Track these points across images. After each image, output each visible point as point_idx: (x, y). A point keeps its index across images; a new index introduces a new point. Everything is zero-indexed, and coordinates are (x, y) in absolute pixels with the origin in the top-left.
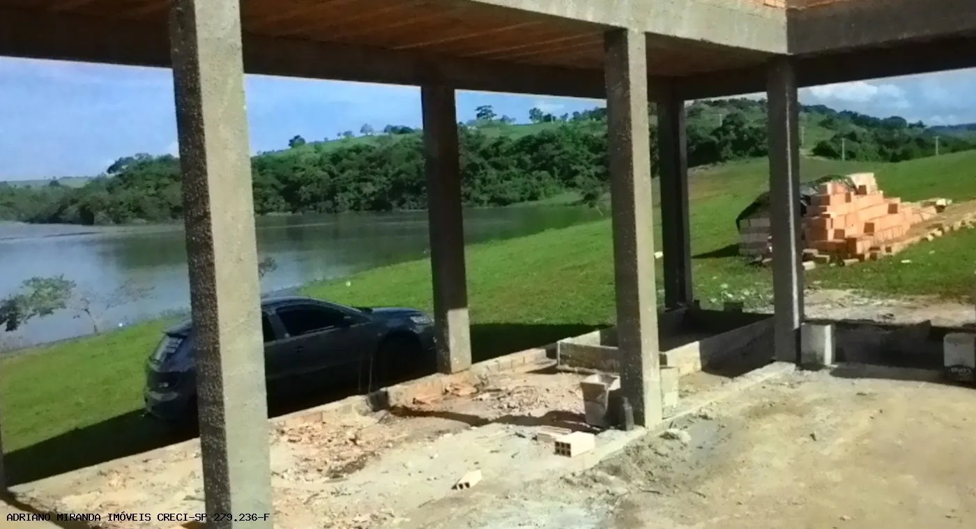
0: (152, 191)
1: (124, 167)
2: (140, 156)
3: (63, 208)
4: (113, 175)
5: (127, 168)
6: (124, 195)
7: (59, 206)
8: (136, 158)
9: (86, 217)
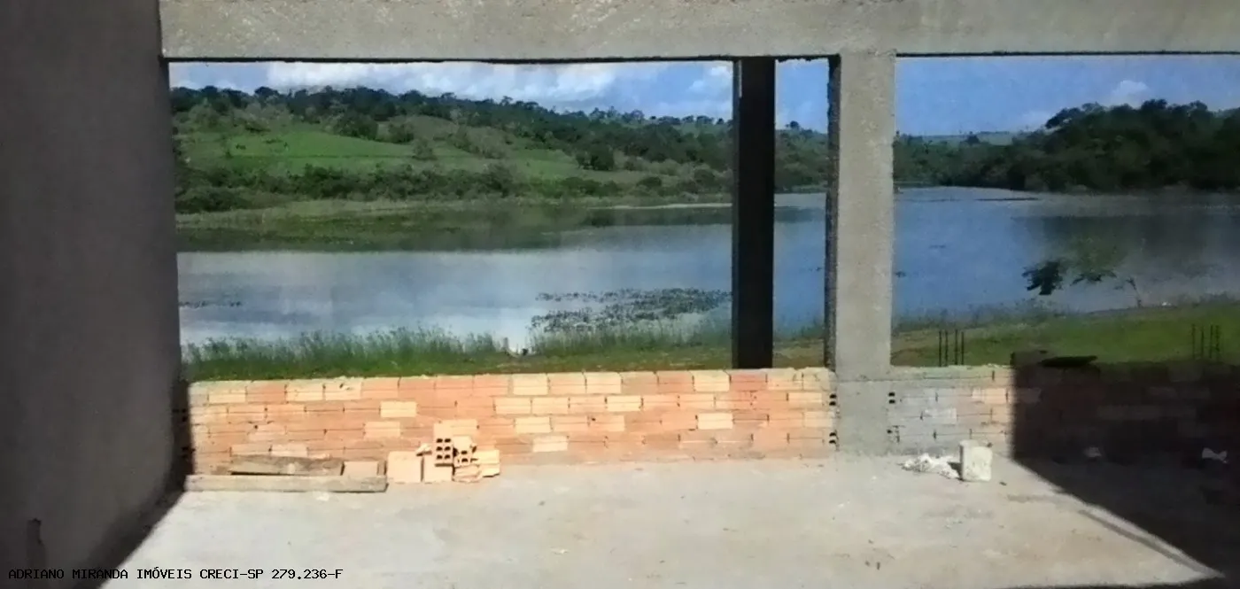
0: (1100, 152)
1: (1066, 121)
2: (1088, 106)
3: (987, 168)
4: (1053, 130)
5: (1070, 121)
6: (1064, 156)
7: (982, 165)
8: (1082, 110)
9: (1016, 181)
